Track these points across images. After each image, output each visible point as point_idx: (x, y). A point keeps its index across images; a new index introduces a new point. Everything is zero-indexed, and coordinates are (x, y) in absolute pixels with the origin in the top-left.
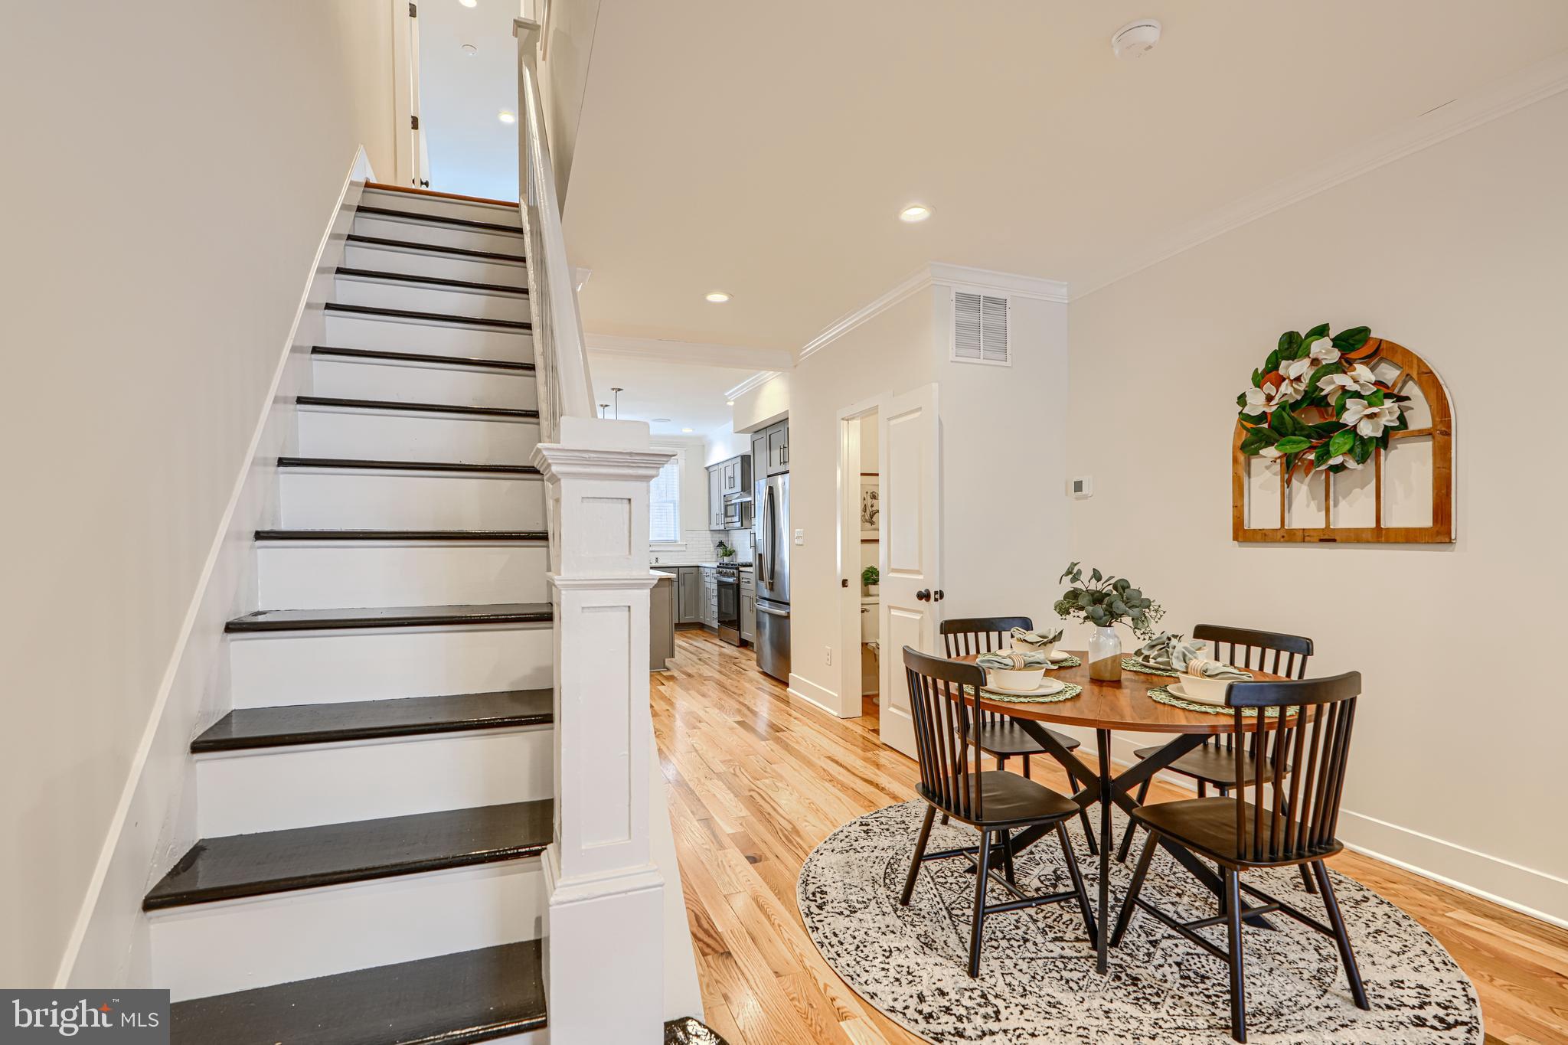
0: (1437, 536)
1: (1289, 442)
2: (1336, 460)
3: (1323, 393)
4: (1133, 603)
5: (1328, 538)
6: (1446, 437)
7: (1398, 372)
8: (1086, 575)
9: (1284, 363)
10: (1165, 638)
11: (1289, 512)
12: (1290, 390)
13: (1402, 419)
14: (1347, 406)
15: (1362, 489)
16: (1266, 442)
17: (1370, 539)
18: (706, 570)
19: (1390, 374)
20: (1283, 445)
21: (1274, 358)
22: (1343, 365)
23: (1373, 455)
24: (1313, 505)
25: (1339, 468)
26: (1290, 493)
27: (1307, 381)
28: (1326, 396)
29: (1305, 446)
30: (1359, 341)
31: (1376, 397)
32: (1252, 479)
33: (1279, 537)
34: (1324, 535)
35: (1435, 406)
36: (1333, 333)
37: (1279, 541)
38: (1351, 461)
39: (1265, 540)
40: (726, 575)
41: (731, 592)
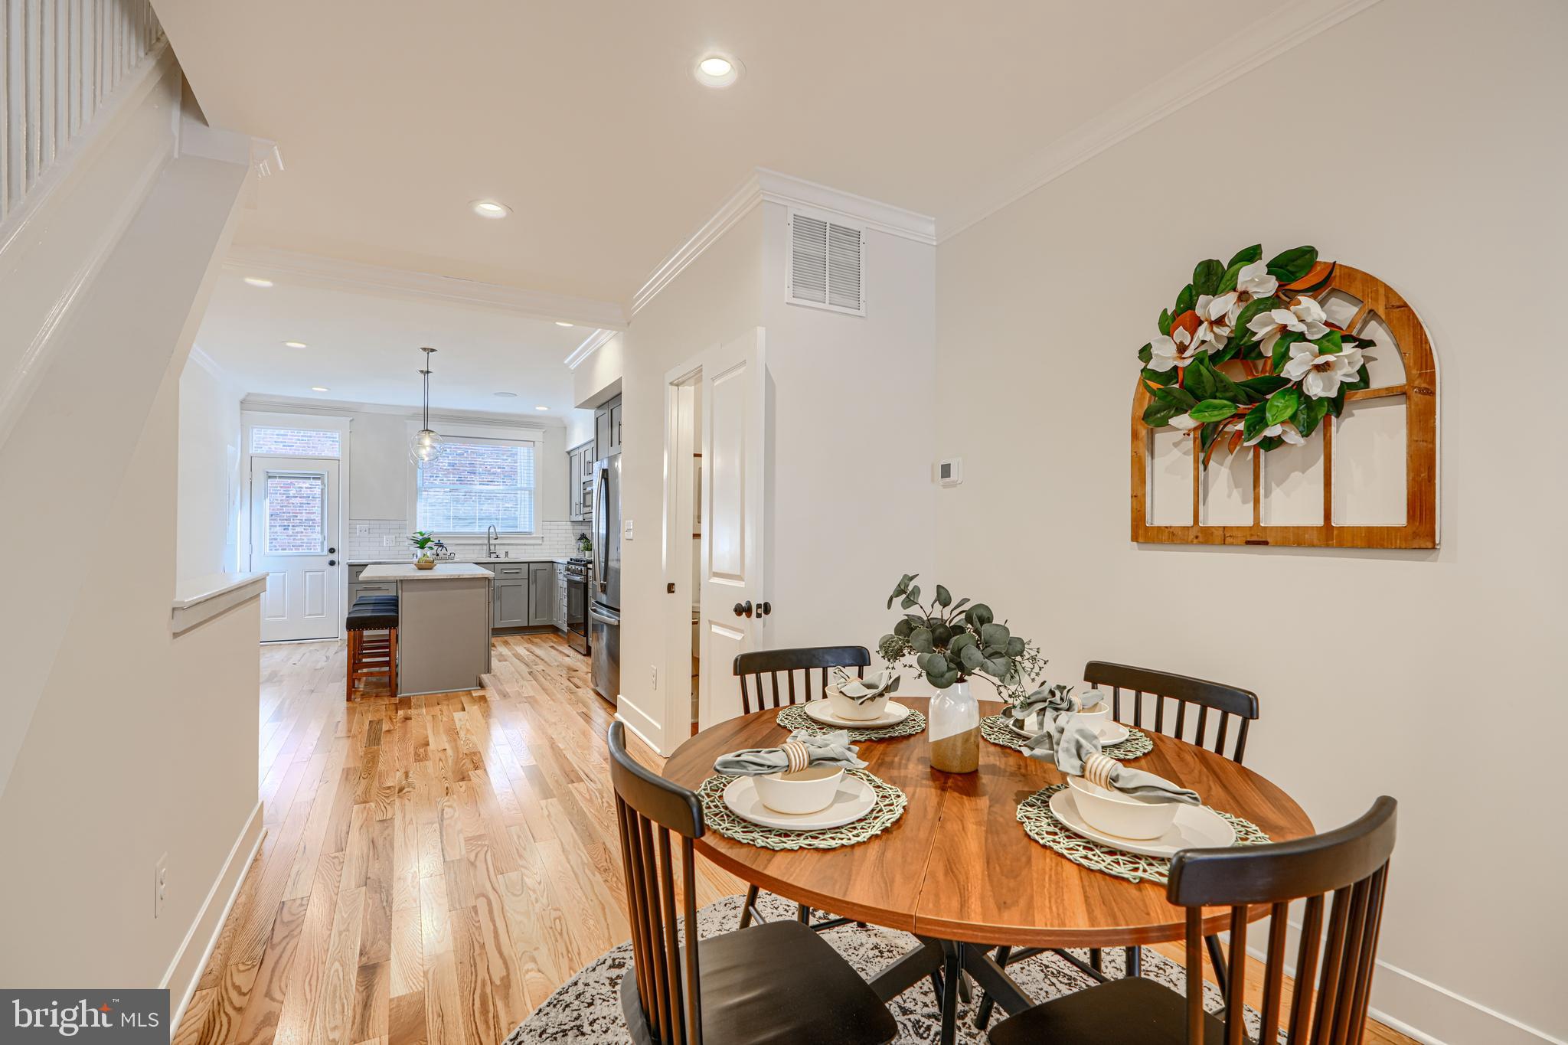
0: (1414, 538)
1: (1208, 407)
2: (1272, 431)
3: (1255, 339)
4: (995, 647)
5: (1257, 539)
6: (1428, 397)
7: (1354, 310)
8: (927, 597)
9: (1202, 298)
10: (1046, 693)
11: (1204, 504)
12: (1210, 337)
13: (1363, 372)
14: (1291, 354)
15: (1303, 473)
16: (1177, 409)
17: (1316, 541)
18: (560, 566)
19: (1344, 312)
20: (1199, 411)
21: (1187, 294)
22: (1283, 298)
23: (1321, 425)
24: (1236, 494)
25: (1272, 444)
26: (1206, 477)
27: (1233, 323)
28: (1259, 342)
29: (1228, 412)
30: (1302, 268)
31: (1328, 341)
32: (1156, 460)
33: (1191, 537)
34: (1252, 535)
35: (1410, 352)
36: (1268, 255)
37: (1192, 543)
38: (1293, 432)
39: (1173, 541)
40: (574, 572)
41: (580, 593)
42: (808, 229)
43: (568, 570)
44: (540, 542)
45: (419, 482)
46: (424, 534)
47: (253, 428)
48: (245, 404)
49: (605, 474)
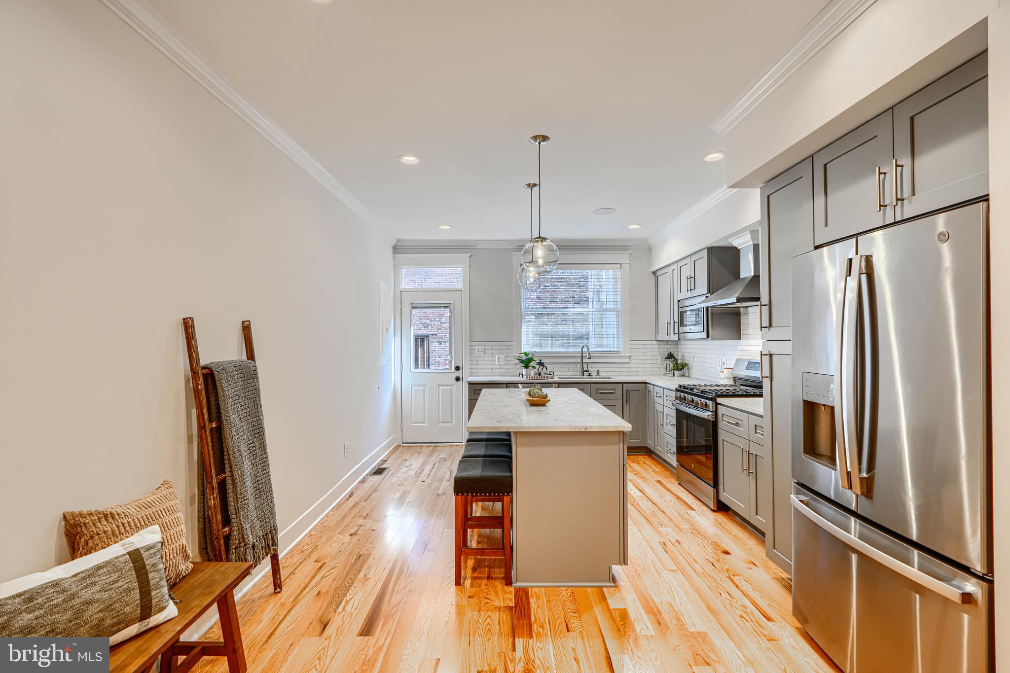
40: (679, 401)
41: (702, 430)
45: (522, 308)
46: (528, 354)
47: (402, 268)
48: (397, 249)
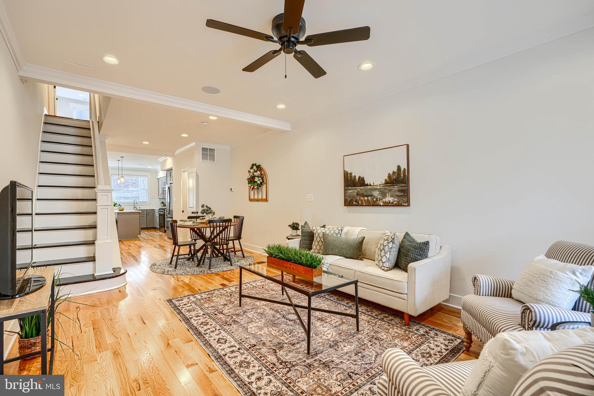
0: (266, 200)
5: (258, 200)
13: (263, 181)
18: (156, 211)
22: (257, 171)
27: (253, 173)
30: (259, 167)
31: (259, 177)
33: (253, 200)
40: (160, 212)
41: (163, 217)
42: (204, 149)
43: (159, 211)
44: (149, 204)
49: (169, 188)
